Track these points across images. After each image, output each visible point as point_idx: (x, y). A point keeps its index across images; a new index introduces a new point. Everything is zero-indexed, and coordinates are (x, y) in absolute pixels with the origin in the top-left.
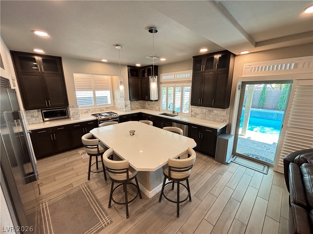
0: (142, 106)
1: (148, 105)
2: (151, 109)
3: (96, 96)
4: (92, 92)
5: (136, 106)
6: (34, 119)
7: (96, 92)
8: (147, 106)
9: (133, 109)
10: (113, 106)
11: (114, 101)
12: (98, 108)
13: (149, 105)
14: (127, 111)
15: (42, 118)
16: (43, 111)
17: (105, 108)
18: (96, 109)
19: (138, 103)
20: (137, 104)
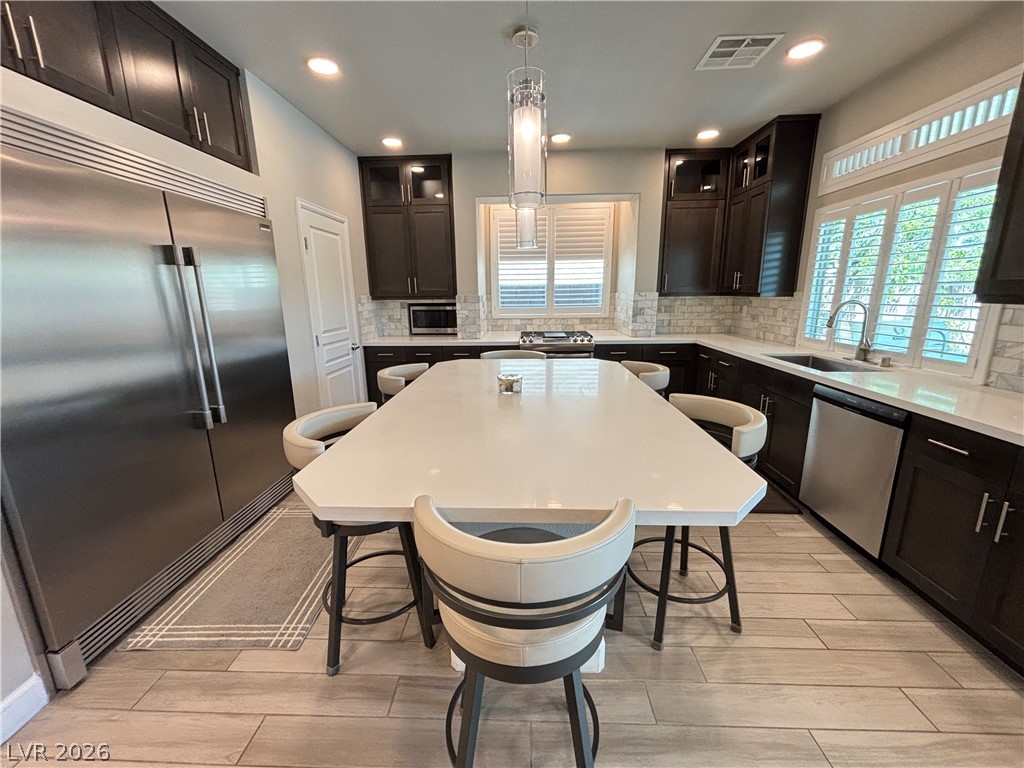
0: (728, 322)
1: (749, 319)
2: (758, 338)
3: (556, 283)
4: (543, 264)
5: (695, 322)
6: (392, 325)
7: (559, 264)
8: (746, 323)
9: (678, 330)
10: (607, 315)
11: (613, 298)
12: (557, 319)
13: (754, 318)
14: (639, 333)
15: (408, 326)
16: (412, 308)
17: (581, 319)
18: (552, 321)
19: (709, 309)
20: (700, 314)
